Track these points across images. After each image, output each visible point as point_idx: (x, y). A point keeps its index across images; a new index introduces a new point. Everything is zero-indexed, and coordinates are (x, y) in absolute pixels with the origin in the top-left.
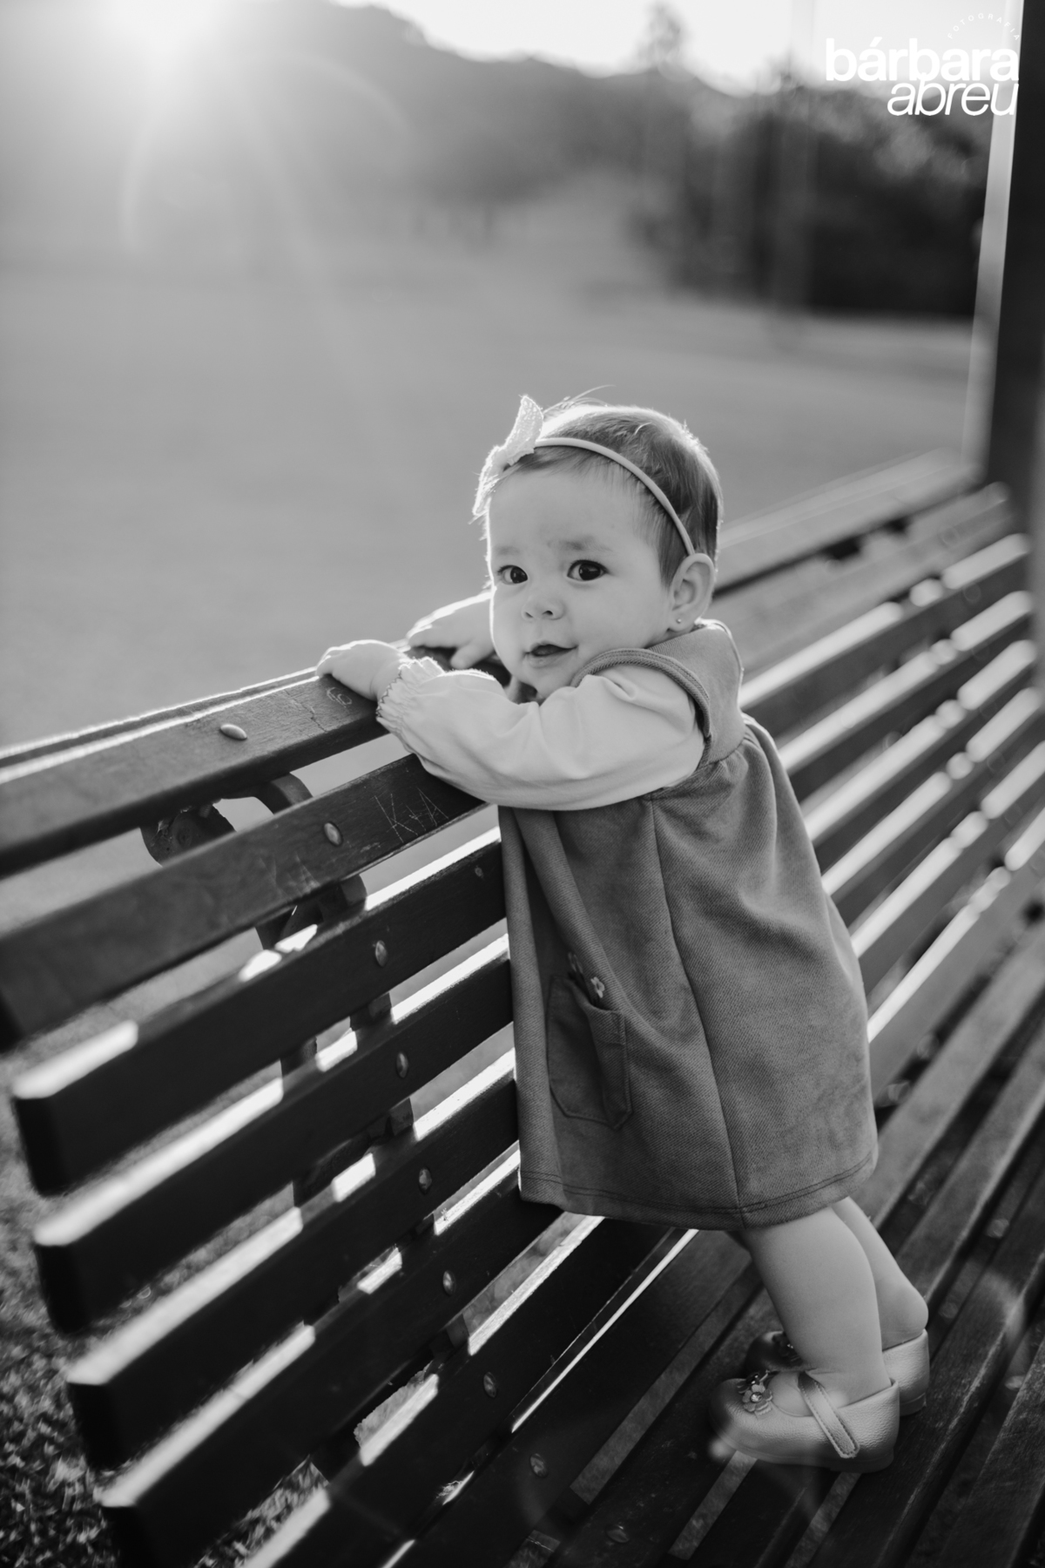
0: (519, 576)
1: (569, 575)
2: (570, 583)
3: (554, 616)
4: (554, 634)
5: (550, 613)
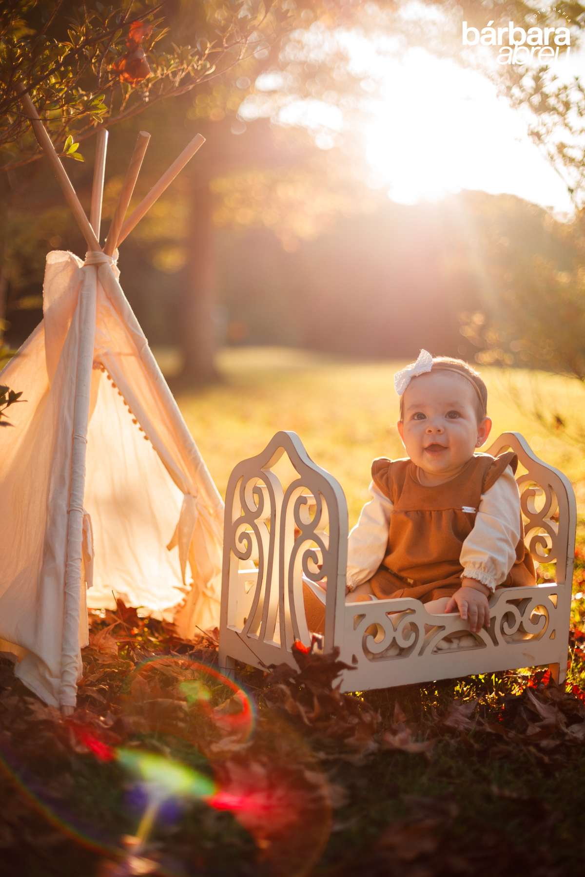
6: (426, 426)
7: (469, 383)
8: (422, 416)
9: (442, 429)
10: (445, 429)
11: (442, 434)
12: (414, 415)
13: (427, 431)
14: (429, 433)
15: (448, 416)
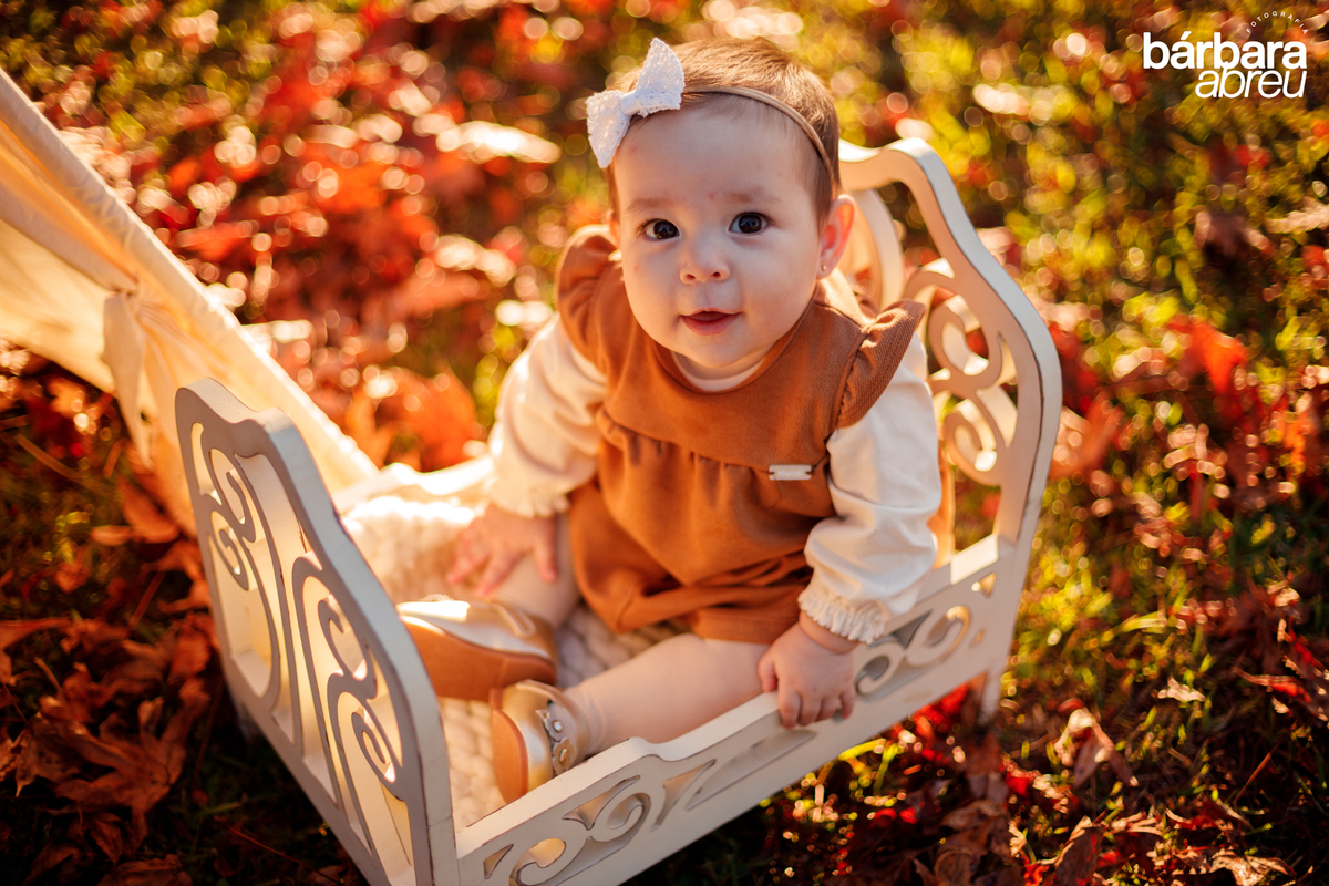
0: (666, 230)
1: (730, 229)
2: (734, 239)
3: (722, 277)
4: (722, 300)
5: (717, 274)
6: (681, 257)
7: (789, 121)
8: (668, 228)
9: (723, 268)
10: (732, 267)
11: (724, 281)
12: (644, 226)
13: (682, 276)
14: (691, 282)
15: (736, 226)
